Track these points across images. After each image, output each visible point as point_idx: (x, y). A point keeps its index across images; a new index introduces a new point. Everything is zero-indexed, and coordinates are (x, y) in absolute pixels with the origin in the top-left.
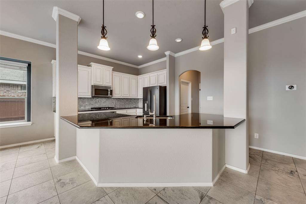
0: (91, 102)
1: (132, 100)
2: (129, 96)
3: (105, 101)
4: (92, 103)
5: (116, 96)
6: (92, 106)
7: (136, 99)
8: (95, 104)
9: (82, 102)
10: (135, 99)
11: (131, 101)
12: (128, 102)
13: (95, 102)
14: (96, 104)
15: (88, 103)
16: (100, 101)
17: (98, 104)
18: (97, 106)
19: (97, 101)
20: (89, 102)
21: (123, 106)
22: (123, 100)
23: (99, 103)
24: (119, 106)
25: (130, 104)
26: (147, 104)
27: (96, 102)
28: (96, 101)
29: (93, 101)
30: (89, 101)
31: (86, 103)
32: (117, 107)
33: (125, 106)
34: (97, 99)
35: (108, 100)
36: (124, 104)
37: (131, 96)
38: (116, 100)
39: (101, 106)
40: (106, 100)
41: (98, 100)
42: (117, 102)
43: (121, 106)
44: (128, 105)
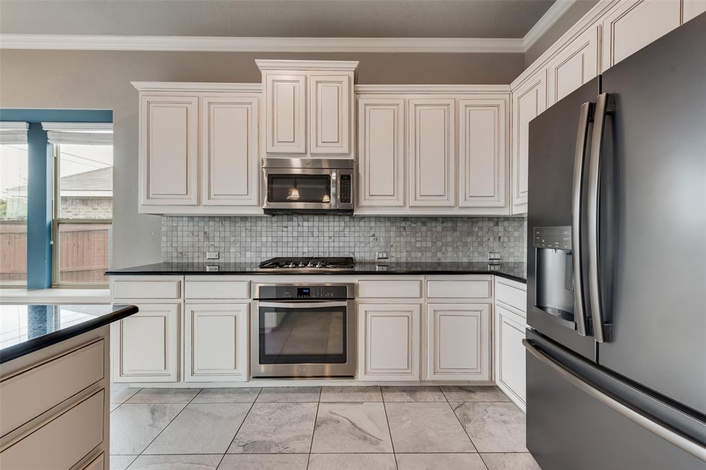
0: (279, 234)
1: (480, 224)
2: (452, 203)
3: (337, 229)
4: (285, 239)
5: (374, 203)
6: (285, 249)
7: (506, 219)
8: (295, 245)
9: (249, 233)
10: (496, 220)
11: (470, 233)
12: (457, 234)
13: (295, 234)
14: (300, 244)
15: (270, 239)
16: (315, 229)
17: (310, 244)
18: (306, 250)
19: (306, 229)
20: (274, 234)
21: (429, 254)
22: (424, 224)
23: (311, 239)
24: (404, 254)
25: (466, 244)
26: (570, 253)
27: (300, 235)
28: (300, 229)
29: (290, 229)
30: (274, 229)
31: (264, 239)
32: (393, 260)
33: (439, 255)
34: (306, 224)
35: (352, 224)
36: (434, 243)
37: (462, 203)
38: (388, 224)
39: (321, 249)
40: (342, 224)
41: (311, 224)
42: (392, 234)
43: (413, 255)
44: (456, 249)
